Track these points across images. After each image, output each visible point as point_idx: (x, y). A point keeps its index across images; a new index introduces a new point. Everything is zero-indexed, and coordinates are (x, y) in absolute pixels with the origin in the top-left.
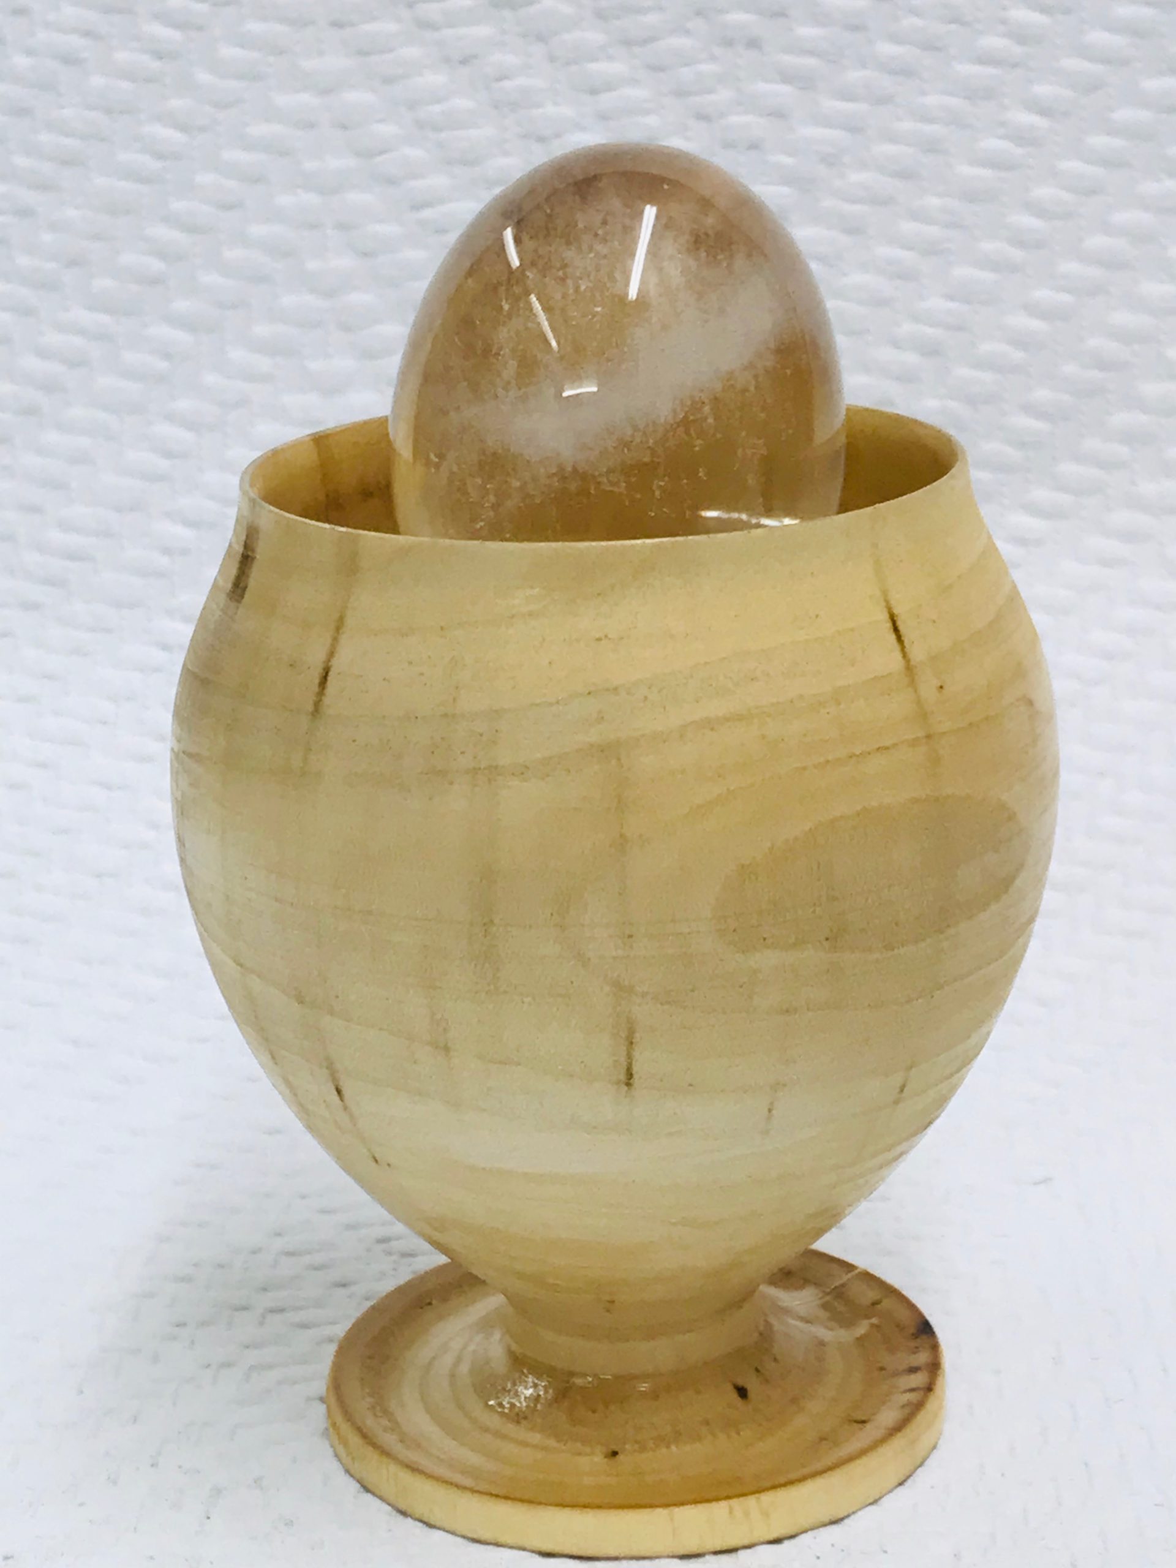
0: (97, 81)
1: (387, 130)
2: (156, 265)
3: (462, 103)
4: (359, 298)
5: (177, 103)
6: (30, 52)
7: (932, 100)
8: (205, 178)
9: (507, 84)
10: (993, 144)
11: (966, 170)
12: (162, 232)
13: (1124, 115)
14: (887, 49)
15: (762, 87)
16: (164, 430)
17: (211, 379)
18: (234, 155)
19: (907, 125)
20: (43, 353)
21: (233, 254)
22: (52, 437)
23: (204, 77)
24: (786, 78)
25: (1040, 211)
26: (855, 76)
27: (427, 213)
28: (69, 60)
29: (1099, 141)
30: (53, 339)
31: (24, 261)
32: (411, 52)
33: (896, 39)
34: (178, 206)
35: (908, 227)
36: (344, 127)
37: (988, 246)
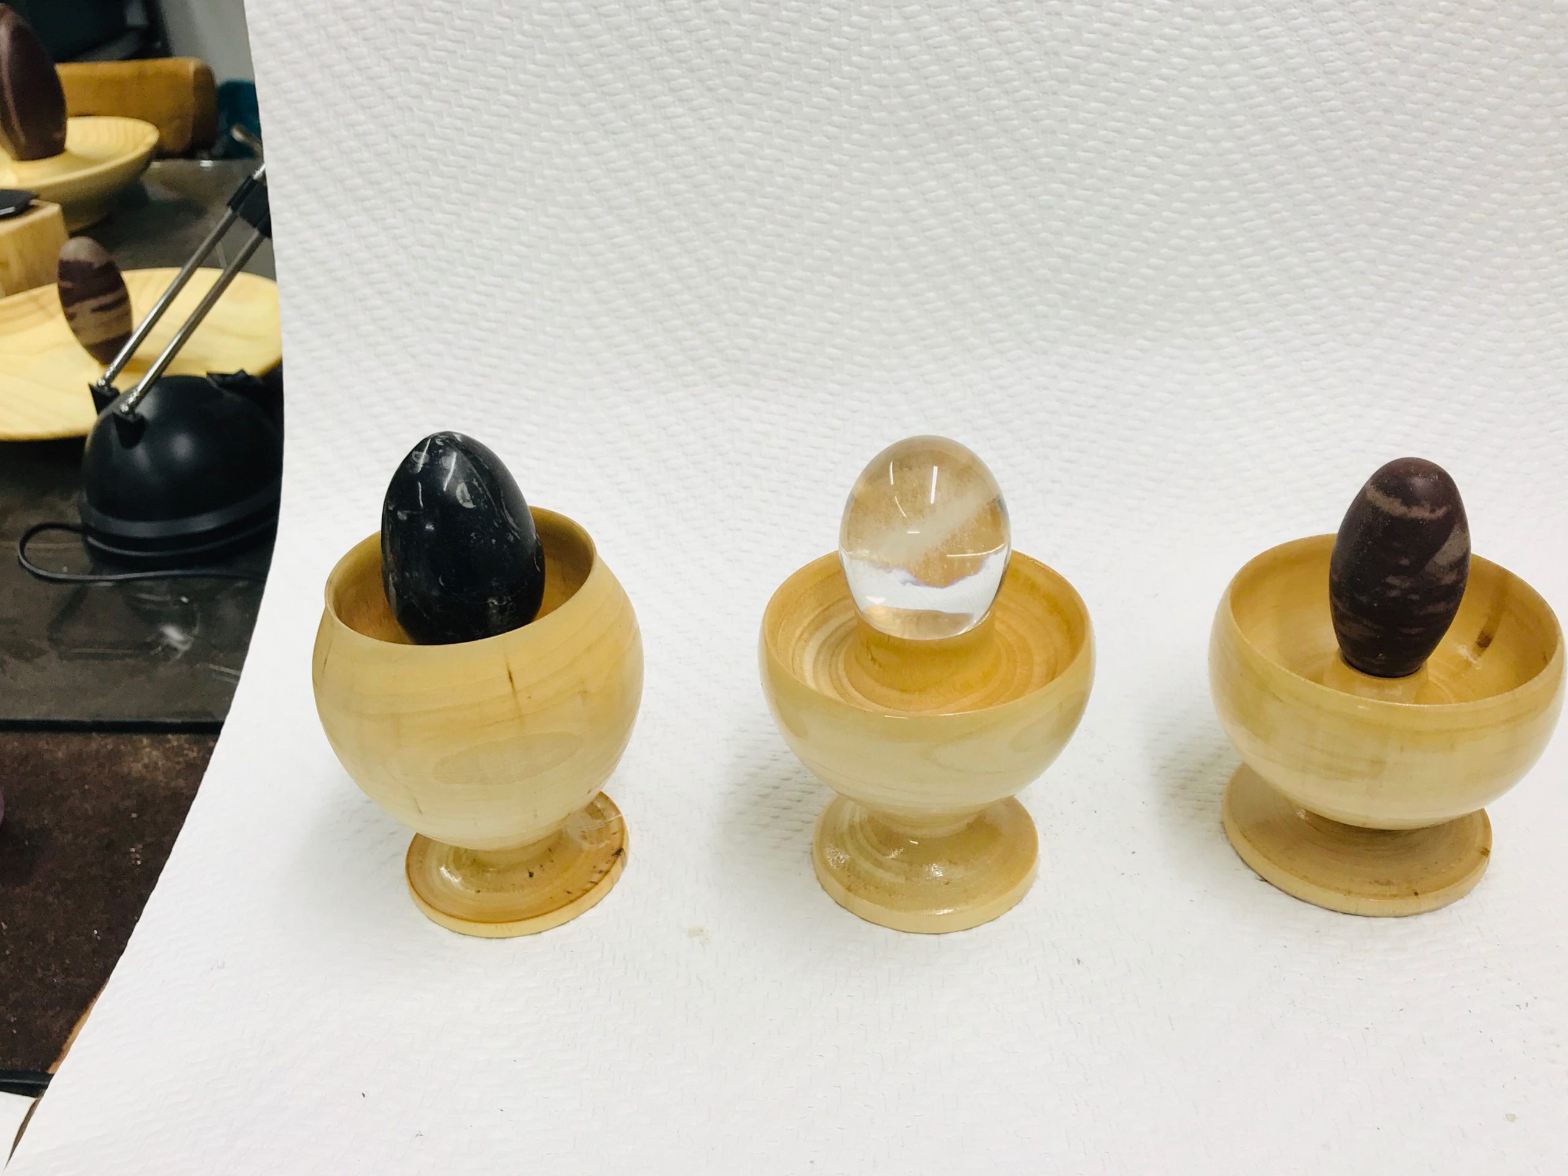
0: (807, 186)
1: (913, 202)
2: (828, 254)
3: (942, 192)
4: (903, 265)
5: (836, 194)
6: (782, 176)
7: (1117, 190)
8: (846, 221)
9: (959, 185)
10: (1139, 206)
11: (1128, 216)
12: (830, 242)
13: (1187, 195)
14: (1101, 172)
15: (1054, 185)
16: (830, 314)
17: (847, 295)
18: (858, 213)
19: (1107, 200)
20: (787, 288)
21: (856, 249)
22: (790, 318)
23: (846, 184)
24: (1064, 183)
25: (1154, 231)
26: (1089, 181)
27: (928, 233)
28: (796, 178)
29: (1177, 205)
30: (790, 282)
31: (780, 253)
32: (923, 173)
33: (1104, 168)
34: (836, 232)
35: (1105, 236)
36: (899, 202)
37: (1135, 244)
